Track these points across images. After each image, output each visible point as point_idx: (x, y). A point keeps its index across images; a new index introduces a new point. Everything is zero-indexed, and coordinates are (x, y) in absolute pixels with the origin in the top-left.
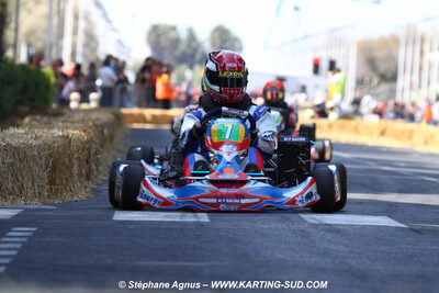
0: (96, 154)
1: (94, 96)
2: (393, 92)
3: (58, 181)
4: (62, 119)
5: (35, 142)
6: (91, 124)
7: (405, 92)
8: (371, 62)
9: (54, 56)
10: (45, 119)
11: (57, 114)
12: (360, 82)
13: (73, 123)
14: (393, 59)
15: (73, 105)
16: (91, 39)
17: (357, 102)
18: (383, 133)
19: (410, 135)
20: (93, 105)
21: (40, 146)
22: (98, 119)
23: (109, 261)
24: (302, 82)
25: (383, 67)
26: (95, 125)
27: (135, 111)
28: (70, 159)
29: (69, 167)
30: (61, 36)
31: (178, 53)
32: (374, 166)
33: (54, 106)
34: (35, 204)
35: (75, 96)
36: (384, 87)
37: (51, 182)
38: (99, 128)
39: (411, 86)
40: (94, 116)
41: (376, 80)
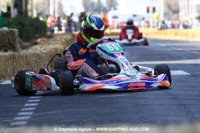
1: (63, 28)
2: (178, 17)
4: (52, 39)
5: (44, 51)
6: (64, 41)
7: (183, 17)
8: (169, 6)
9: (47, 13)
10: (46, 40)
11: (50, 37)
12: (165, 14)
13: (57, 41)
14: (177, 5)
16: (60, 5)
18: (176, 34)
19: (186, 34)
20: (63, 31)
21: (46, 53)
22: (67, 38)
24: (143, 16)
25: (173, 8)
26: (66, 41)
32: (174, 49)
33: (49, 33)
35: (56, 29)
36: (175, 16)
39: (185, 14)
40: (65, 37)
41: (171, 13)
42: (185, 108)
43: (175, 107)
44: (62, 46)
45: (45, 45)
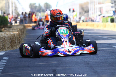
0: (21, 37)
1: (18, 22)
2: (88, 15)
3: (13, 45)
4: (12, 29)
5: (6, 36)
6: (19, 29)
7: (91, 15)
8: (82, 8)
9: (8, 13)
10: (8, 29)
11: (10, 27)
12: (80, 13)
13: (15, 29)
14: (87, 7)
15: (13, 24)
16: (16, 8)
17: (80, 18)
18: (87, 25)
19: (93, 25)
20: (18, 24)
21: (8, 37)
22: (20, 28)
23: (28, 64)
25: (85, 9)
26: (20, 30)
27: (28, 25)
28: (15, 39)
29: (15, 41)
30: (9, 8)
31: (37, 10)
32: (86, 34)
33: (9, 25)
34: (8, 51)
36: (86, 14)
37: (11, 45)
38: (21, 30)
39: (92, 13)
40: (19, 27)
41: (84, 13)
42: (94, 70)
43: (87, 69)
44: (17, 33)
45: (7, 32)
